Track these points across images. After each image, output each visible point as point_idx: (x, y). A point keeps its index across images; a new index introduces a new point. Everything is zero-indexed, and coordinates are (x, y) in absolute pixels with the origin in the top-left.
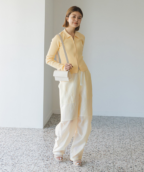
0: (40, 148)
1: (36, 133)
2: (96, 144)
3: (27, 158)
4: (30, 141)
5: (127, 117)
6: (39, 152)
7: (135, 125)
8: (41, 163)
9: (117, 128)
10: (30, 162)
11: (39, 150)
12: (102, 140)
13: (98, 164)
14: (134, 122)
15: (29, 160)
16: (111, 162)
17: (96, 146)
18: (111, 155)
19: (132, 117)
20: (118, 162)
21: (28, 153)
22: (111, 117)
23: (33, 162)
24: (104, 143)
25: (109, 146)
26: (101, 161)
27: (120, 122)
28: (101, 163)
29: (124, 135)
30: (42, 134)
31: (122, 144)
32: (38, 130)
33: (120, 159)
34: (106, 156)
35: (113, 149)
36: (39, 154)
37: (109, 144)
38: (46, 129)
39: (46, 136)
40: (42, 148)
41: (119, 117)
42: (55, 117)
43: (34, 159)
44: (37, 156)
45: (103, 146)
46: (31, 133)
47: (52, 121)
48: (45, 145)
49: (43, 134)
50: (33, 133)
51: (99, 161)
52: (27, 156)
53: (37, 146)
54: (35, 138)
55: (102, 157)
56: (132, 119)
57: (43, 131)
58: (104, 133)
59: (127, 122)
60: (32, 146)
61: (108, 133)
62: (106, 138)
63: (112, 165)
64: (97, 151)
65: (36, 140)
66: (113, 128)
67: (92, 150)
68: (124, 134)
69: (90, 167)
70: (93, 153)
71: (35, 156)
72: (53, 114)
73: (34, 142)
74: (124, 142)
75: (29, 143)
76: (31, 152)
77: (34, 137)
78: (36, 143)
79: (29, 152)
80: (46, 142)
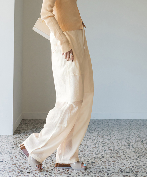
0: (14, 158)
1: (3, 140)
2: (95, 150)
5: (124, 120)
6: (14, 163)
7: (139, 128)
8: (19, 176)
9: (116, 131)
11: (12, 160)
12: (102, 145)
13: (111, 174)
14: (135, 124)
16: (129, 170)
17: (97, 152)
18: (124, 161)
19: (130, 120)
20: (139, 170)
22: (103, 120)
24: (106, 148)
25: (116, 151)
26: (113, 170)
27: (117, 125)
28: (113, 173)
29: (130, 138)
30: (13, 141)
31: (133, 148)
32: (6, 136)
33: (140, 166)
34: (117, 164)
35: (122, 154)
36: (13, 165)
37: (115, 149)
38: (17, 136)
39: (19, 143)
40: (17, 157)
41: (113, 120)
42: (27, 123)
43: (6, 172)
44: (12, 168)
45: (107, 151)
47: (23, 126)
48: (20, 154)
49: (15, 141)
51: (109, 169)
53: (8, 156)
54: (3, 146)
55: (112, 165)
56: (131, 121)
57: (13, 138)
58: (101, 137)
59: (126, 124)
60: (2, 155)
61: (106, 137)
62: (107, 142)
63: (131, 174)
64: (100, 157)
65: (6, 148)
66: (111, 131)
67: (93, 156)
68: (131, 137)
70: (96, 160)
71: (8, 167)
72: (23, 119)
73: (2, 150)
74: (135, 146)
76: (1, 163)
78: (6, 152)
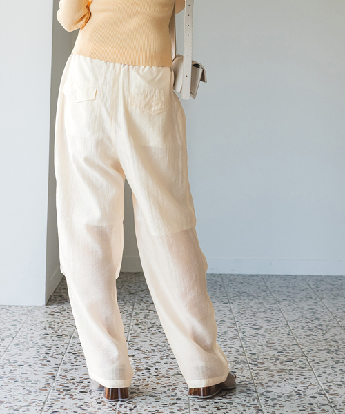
0: (49, 358)
1: (24, 317)
2: (237, 343)
3: (8, 388)
4: (7, 340)
5: (302, 276)
6: (49, 369)
7: (338, 295)
8: (62, 401)
9: (285, 302)
10: (20, 397)
11: (45, 362)
12: (253, 332)
13: (273, 399)
14: (329, 286)
15: (17, 392)
16: (315, 391)
17: (241, 349)
18: (304, 371)
19: (317, 276)
20: (339, 391)
21: (7, 372)
22: (253, 276)
23: (30, 397)
24: (262, 341)
25: (286, 348)
26: (279, 390)
27: (287, 287)
28: (280, 397)
29: (317, 318)
30: (45, 319)
31: (324, 342)
32: (30, 308)
33: (341, 383)
34: (288, 376)
35: (300, 354)
36: (48, 374)
37: (284, 343)
38: (54, 308)
39: (60, 324)
40: (57, 356)
41: (276, 275)
43: (31, 389)
44: (44, 380)
45: (265, 347)
46: (7, 318)
48: (63, 349)
49: (50, 320)
50: (15, 319)
51: (269, 389)
52: (6, 380)
53: (35, 353)
54: (23, 331)
55: (276, 378)
56: (319, 280)
57: (46, 312)
58: (249, 313)
59: (308, 287)
60: (20, 352)
61: (262, 315)
62: (264, 326)
63: (320, 400)
64: (249, 361)
65: (30, 335)
66: (273, 302)
67: (232, 358)
68: (319, 316)
69: (246, 409)
70: (239, 366)
71: (36, 379)
73: (22, 340)
74: (328, 336)
75: (7, 345)
76: (20, 370)
77: (19, 326)
78: (31, 344)
79: (11, 368)
80: (67, 341)
